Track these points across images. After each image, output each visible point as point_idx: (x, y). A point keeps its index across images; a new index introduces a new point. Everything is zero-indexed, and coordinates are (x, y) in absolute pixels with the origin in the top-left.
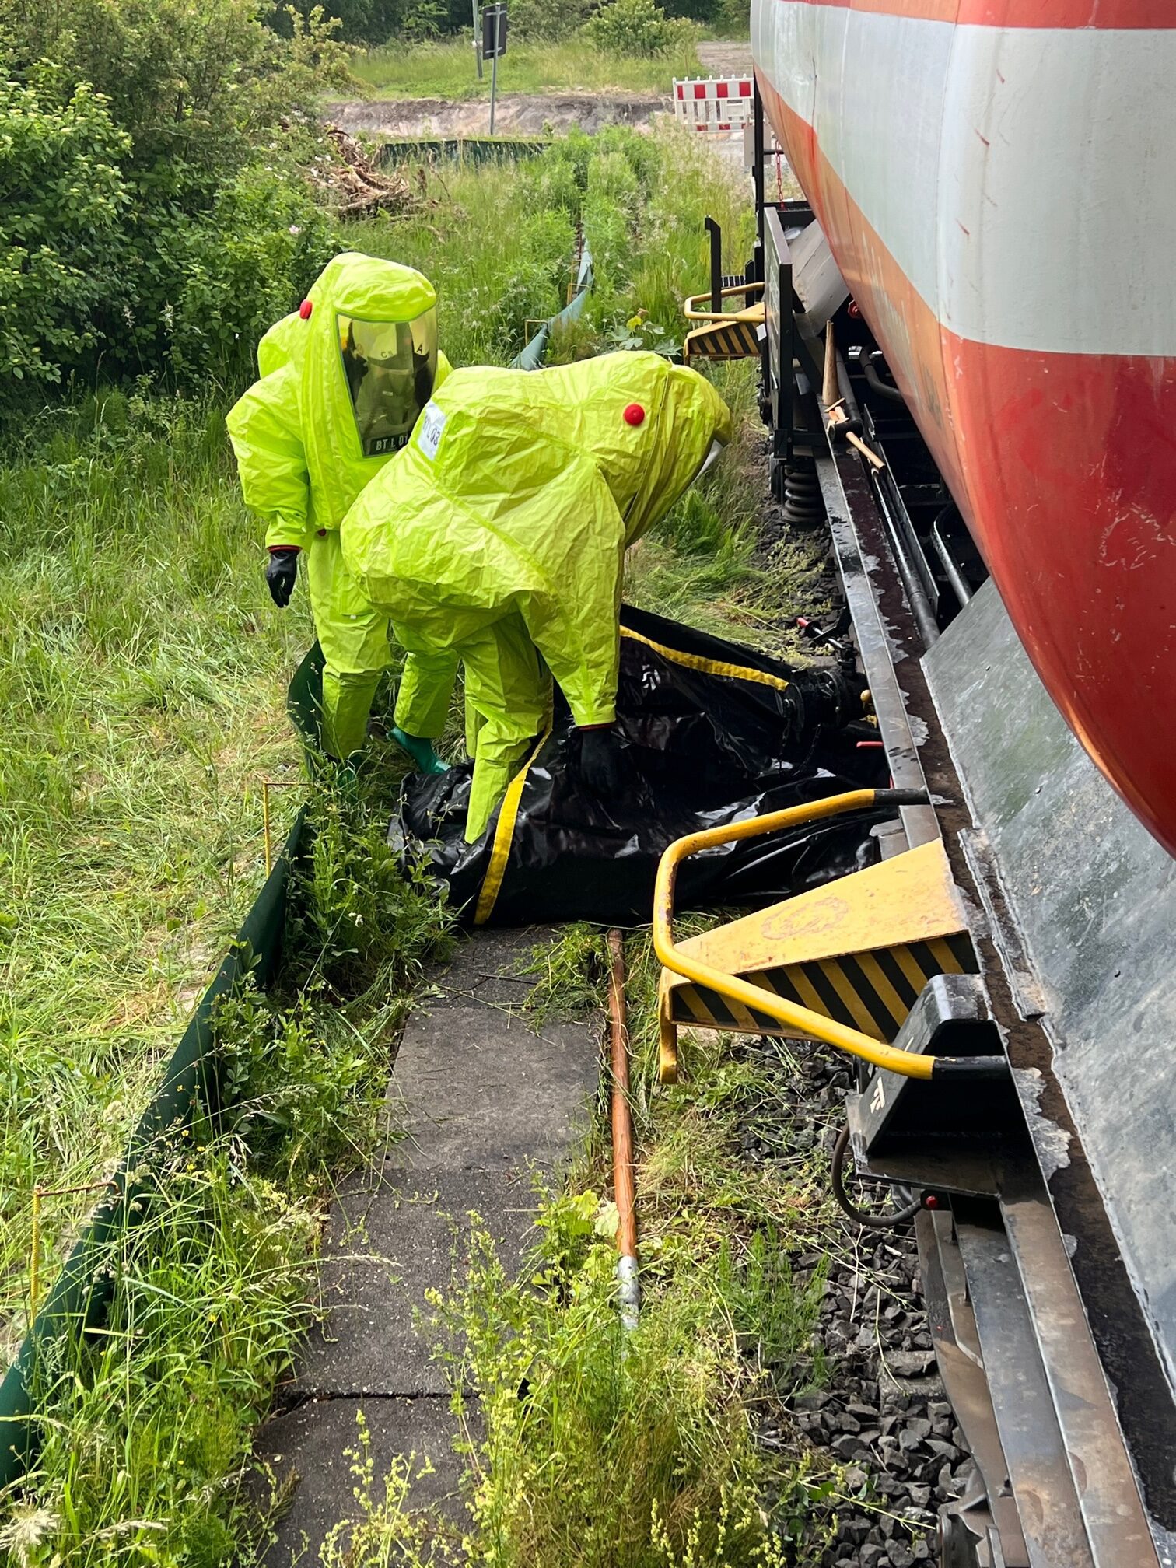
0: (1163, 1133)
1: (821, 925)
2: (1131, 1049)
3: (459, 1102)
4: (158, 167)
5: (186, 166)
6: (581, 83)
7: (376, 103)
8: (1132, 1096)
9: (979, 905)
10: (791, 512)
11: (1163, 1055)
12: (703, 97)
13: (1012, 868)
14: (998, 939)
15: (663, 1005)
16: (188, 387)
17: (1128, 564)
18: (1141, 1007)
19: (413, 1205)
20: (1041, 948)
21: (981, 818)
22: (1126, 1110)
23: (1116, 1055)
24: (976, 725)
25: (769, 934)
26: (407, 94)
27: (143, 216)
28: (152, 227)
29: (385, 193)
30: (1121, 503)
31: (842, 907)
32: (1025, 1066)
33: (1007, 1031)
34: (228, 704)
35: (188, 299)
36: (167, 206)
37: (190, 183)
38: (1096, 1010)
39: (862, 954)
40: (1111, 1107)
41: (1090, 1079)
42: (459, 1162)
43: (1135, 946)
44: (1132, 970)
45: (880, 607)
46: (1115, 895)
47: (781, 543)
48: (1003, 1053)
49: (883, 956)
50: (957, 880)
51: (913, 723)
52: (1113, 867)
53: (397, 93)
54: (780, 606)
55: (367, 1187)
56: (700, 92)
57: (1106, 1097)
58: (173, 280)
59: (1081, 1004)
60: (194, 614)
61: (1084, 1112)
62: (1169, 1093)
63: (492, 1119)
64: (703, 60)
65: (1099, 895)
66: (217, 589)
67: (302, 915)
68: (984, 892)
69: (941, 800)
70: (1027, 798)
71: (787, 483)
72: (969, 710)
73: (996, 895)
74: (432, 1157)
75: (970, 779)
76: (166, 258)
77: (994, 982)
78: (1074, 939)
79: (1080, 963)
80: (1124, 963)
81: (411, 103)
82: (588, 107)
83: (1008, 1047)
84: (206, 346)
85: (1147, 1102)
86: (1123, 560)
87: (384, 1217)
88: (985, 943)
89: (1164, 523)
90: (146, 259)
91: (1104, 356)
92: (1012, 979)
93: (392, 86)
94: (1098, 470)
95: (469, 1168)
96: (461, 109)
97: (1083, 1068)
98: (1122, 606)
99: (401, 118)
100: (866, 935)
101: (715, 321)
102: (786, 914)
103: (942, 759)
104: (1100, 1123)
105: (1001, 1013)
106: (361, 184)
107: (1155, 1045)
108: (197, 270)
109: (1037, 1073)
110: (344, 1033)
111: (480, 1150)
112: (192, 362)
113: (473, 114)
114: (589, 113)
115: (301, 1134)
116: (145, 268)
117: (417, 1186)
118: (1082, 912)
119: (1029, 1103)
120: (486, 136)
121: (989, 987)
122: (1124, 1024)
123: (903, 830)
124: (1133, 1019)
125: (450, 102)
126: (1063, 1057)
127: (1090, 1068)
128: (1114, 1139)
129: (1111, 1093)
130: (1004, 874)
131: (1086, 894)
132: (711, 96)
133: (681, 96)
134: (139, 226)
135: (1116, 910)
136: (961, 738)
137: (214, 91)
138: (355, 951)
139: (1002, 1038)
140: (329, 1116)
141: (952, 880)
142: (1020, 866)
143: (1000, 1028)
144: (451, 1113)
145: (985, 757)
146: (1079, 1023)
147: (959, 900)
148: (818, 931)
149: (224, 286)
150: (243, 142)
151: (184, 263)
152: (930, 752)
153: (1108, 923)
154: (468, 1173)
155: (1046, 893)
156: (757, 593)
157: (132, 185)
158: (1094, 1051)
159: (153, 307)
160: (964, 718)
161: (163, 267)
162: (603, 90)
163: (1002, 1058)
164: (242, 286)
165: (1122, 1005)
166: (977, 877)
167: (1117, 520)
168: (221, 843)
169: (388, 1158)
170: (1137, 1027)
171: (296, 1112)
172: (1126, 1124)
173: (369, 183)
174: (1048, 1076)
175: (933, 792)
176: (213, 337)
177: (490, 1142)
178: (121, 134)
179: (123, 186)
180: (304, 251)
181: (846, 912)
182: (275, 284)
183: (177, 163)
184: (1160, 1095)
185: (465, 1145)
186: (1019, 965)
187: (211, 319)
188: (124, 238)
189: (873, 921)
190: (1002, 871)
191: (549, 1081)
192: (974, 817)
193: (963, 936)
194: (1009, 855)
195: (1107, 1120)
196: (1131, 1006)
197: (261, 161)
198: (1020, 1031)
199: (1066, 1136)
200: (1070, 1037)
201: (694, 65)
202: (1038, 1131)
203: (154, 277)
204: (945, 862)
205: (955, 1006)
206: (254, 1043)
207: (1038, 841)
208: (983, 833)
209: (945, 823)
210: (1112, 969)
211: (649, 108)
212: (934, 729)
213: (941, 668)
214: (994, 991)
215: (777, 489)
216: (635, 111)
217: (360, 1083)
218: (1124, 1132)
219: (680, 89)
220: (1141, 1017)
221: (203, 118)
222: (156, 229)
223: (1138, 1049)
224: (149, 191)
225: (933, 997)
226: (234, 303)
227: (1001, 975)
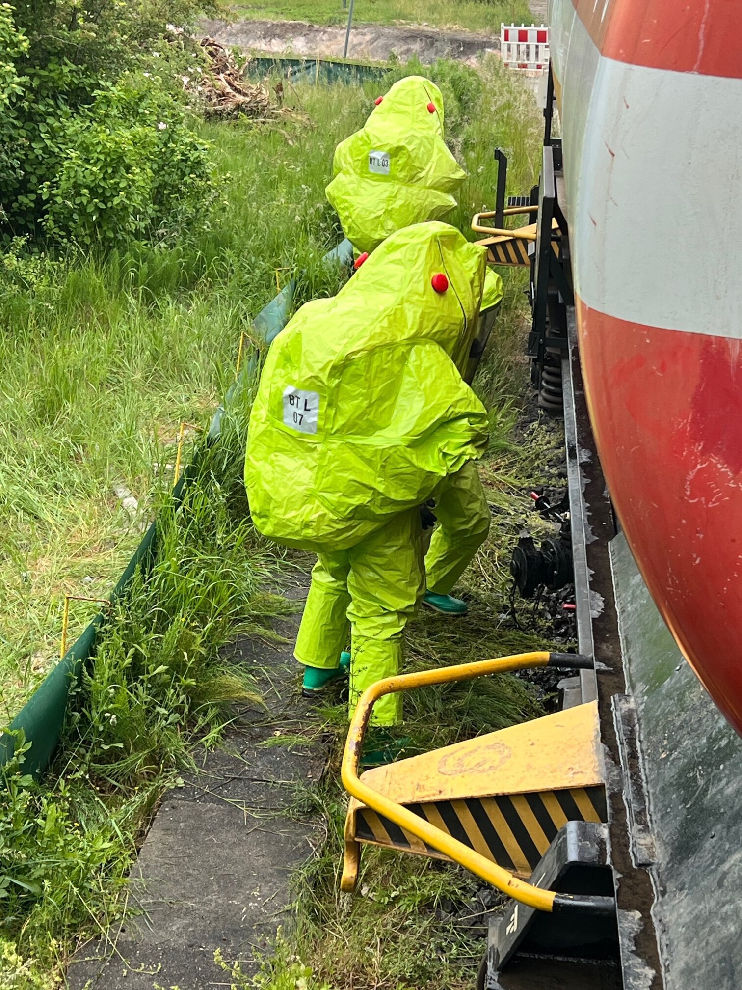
0: (726, 979)
1: (486, 766)
2: (713, 903)
3: (192, 887)
4: (51, 67)
5: (74, 67)
6: (427, 20)
7: (254, 22)
8: (707, 943)
9: (617, 763)
10: (545, 400)
11: (736, 911)
12: (526, 40)
13: (649, 734)
14: (627, 794)
15: (349, 823)
16: (56, 249)
17: (707, 503)
18: (726, 867)
19: (139, 974)
20: (660, 805)
21: (633, 687)
22: (701, 955)
23: (701, 907)
24: (642, 605)
25: (442, 770)
26: (281, 16)
27: (34, 105)
28: (40, 115)
29: (248, 99)
30: (703, 452)
31: (507, 752)
32: (628, 907)
33: (619, 876)
34: (51, 521)
35: (63, 178)
36: (55, 98)
37: (76, 81)
38: (692, 865)
39: (518, 795)
40: (690, 952)
41: (678, 925)
42: (183, 940)
43: (729, 813)
44: (724, 834)
45: (584, 494)
46: (722, 767)
47: (536, 424)
48: (613, 896)
49: (533, 798)
50: (603, 739)
51: (593, 597)
52: (723, 743)
53: (273, 15)
54: (529, 476)
55: (101, 955)
56: (523, 37)
57: (688, 943)
58: (53, 160)
59: (682, 859)
60: (34, 442)
61: (670, 953)
62: (735, 944)
63: (218, 905)
64: (532, 9)
65: (710, 765)
66: (56, 423)
67: (80, 711)
68: (623, 752)
69: (603, 667)
70: (670, 674)
71: (544, 374)
72: (639, 592)
73: (633, 755)
74: (161, 933)
75: (631, 650)
76: (48, 142)
77: (617, 831)
78: (685, 801)
79: (686, 824)
80: (719, 827)
81: (283, 25)
82: (431, 40)
83: (618, 891)
84: (75, 216)
85: (718, 951)
86: (703, 499)
87: (112, 983)
88: (616, 796)
89: (736, 472)
90: (32, 140)
91: (693, 334)
92: (633, 830)
93: (270, 9)
94: (685, 425)
95: (191, 946)
96: (325, 32)
97: (675, 915)
98: (701, 536)
99: (274, 36)
100: (522, 779)
101: (496, 235)
102: (460, 754)
103: (610, 632)
104: (679, 965)
105: (618, 859)
106: (228, 89)
107: (731, 901)
108: (73, 155)
109: (638, 915)
110: (101, 818)
111: (203, 931)
112: (61, 229)
113: (335, 37)
114: (432, 44)
115: (49, 903)
116: (31, 149)
117: (144, 958)
118: (695, 777)
119: (626, 942)
120: (340, 59)
121: (612, 835)
122: (710, 881)
123: (579, 686)
124: (718, 877)
125: (316, 27)
126: (662, 904)
127: (680, 916)
128: (688, 980)
129: (692, 939)
130: (642, 737)
131: (700, 763)
132: (532, 41)
133: (506, 39)
134: (30, 113)
135: (720, 780)
136: (629, 615)
137: (103, 8)
138: (121, 745)
139: (615, 881)
140: (75, 890)
141: (599, 739)
142: (655, 732)
143: (614, 873)
144: (183, 896)
145: (644, 634)
146: (678, 875)
147: (602, 756)
148: (484, 771)
149: (95, 169)
150: (123, 51)
151: (63, 147)
152: (601, 625)
153: (712, 790)
154: (190, 950)
155: (671, 759)
156: (512, 464)
157: (24, 79)
158: (685, 901)
159: (34, 179)
160: (634, 598)
161: (45, 149)
162: (445, 28)
163: (612, 899)
164: (110, 171)
165: (712, 864)
166: (620, 736)
167: (699, 466)
168: (26, 640)
169: (123, 931)
170: (720, 885)
171: (46, 883)
172: (699, 968)
173: (236, 90)
174: (646, 918)
175: (598, 660)
176: (82, 210)
177: (214, 924)
178: (21, 37)
179: (17, 79)
180: (165, 145)
181: (509, 756)
182: (138, 170)
183: (66, 64)
184: (728, 945)
185: (191, 925)
186: (639, 818)
187: (81, 195)
188: (15, 122)
189: (529, 767)
190: (641, 733)
191: (272, 875)
192: (627, 684)
193: (600, 788)
194: (649, 722)
195: (687, 964)
196: (718, 866)
197: (139, 68)
198: (631, 877)
199: (650, 973)
200: (671, 886)
201: (522, 12)
202: (629, 967)
203: (37, 157)
204: (595, 723)
205: (581, 850)
206: (15, 821)
207: (671, 712)
208: (632, 700)
209: (604, 688)
210: (709, 830)
211: (483, 45)
212: (609, 604)
213: (623, 553)
214: (615, 840)
215: (536, 378)
216: (468, 47)
217: (109, 862)
218: (697, 974)
219: (507, 32)
220: (725, 874)
221: (91, 30)
222: (43, 116)
223: (718, 903)
224: (40, 87)
225: (565, 840)
226: (102, 184)
227: (624, 825)
